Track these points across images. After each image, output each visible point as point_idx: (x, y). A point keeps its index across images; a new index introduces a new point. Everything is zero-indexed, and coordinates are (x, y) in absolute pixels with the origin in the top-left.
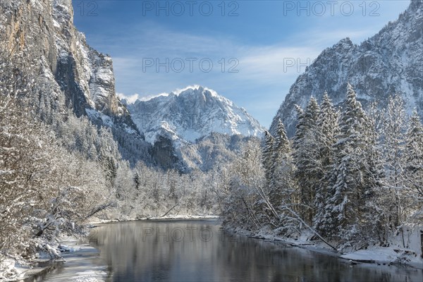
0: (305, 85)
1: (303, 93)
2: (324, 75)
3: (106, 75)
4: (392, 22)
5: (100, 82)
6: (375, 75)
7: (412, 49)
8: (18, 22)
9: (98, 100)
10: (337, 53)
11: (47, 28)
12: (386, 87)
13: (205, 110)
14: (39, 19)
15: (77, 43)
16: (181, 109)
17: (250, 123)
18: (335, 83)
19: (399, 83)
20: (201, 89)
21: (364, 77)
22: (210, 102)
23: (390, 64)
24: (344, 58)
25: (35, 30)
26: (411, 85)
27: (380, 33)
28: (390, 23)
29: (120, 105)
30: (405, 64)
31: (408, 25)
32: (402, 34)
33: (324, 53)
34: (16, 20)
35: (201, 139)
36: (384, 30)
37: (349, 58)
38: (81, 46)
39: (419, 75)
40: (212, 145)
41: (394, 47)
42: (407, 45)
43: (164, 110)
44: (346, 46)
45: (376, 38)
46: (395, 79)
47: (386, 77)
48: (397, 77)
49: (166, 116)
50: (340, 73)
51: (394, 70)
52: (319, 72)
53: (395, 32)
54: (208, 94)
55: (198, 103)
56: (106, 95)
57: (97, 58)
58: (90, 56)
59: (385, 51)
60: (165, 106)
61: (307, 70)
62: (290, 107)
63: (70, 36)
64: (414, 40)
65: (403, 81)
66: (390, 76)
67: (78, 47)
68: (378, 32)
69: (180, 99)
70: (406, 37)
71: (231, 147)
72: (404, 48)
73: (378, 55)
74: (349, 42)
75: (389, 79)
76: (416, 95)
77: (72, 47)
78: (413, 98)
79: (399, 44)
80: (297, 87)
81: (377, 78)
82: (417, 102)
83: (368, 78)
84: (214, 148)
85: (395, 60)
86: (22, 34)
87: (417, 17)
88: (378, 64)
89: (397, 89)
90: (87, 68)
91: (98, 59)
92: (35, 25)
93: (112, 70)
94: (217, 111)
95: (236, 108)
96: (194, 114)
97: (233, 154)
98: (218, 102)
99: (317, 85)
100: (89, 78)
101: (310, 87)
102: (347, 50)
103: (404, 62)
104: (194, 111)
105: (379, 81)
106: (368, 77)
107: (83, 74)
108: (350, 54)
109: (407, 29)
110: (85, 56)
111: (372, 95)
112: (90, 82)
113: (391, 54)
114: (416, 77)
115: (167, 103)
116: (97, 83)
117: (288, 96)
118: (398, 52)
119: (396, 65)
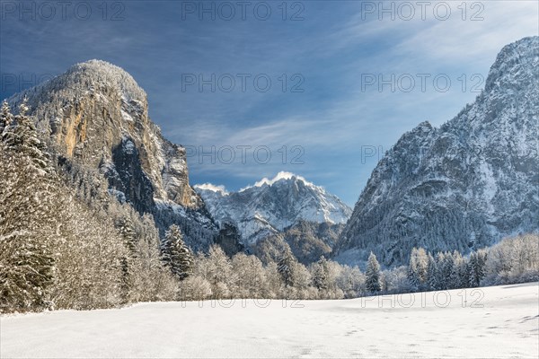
0: (385, 169)
1: (383, 177)
2: (403, 158)
3: (179, 165)
4: (470, 104)
5: (173, 172)
6: (453, 156)
7: (488, 129)
8: (80, 116)
9: (170, 189)
10: (417, 137)
11: (111, 121)
12: (465, 168)
13: (298, 199)
14: (103, 113)
15: (151, 136)
16: (274, 198)
17: (343, 211)
18: (416, 166)
19: (477, 163)
20: (294, 178)
21: (442, 159)
22: (302, 192)
23: (467, 145)
24: (424, 141)
25: (98, 123)
26: (490, 165)
27: (459, 115)
28: (467, 105)
29: (193, 194)
30: (483, 145)
31: (484, 106)
32: (478, 115)
33: (404, 137)
34: (77, 114)
35: (289, 227)
36: (462, 113)
37: (429, 141)
38: (156, 138)
39: (498, 155)
40: (299, 233)
41: (471, 128)
42: (484, 126)
43: (258, 200)
44: (425, 129)
45: (455, 120)
46: (473, 160)
47: (464, 158)
48: (475, 158)
49: (259, 206)
50: (420, 157)
51: (472, 151)
52: (399, 156)
53: (471, 113)
54: (300, 183)
55: (291, 192)
56: (178, 184)
57: (170, 149)
58: (164, 147)
59: (462, 133)
60: (258, 196)
61: (387, 154)
62: (370, 193)
63: (142, 128)
64: (490, 121)
65: (481, 162)
66: (469, 157)
67: (152, 139)
68: (456, 115)
69: (273, 189)
70: (483, 118)
71: (319, 236)
72: (481, 129)
73: (454, 137)
74: (428, 125)
75: (468, 160)
76: (496, 175)
77: (145, 139)
78: (493, 178)
79: (476, 125)
80: (376, 172)
81: (455, 159)
82: (497, 183)
83: (446, 160)
84: (302, 236)
85: (473, 141)
86: (83, 127)
87: (491, 98)
88: (455, 145)
89: (477, 170)
90: (160, 158)
91: (172, 149)
92: (98, 118)
93: (185, 160)
94: (310, 199)
95: (329, 197)
96: (288, 203)
97: (321, 242)
98: (311, 191)
99: (397, 169)
100: (162, 168)
101: (390, 171)
102: (427, 133)
103: (482, 142)
104: (287, 201)
105: (457, 162)
106: (446, 158)
107: (156, 164)
108: (430, 137)
109: (482, 109)
110: (159, 147)
111: (451, 177)
112: (163, 172)
113: (468, 135)
114: (494, 156)
115: (260, 194)
116: (170, 173)
117: (369, 180)
118: (475, 133)
119: (474, 146)
